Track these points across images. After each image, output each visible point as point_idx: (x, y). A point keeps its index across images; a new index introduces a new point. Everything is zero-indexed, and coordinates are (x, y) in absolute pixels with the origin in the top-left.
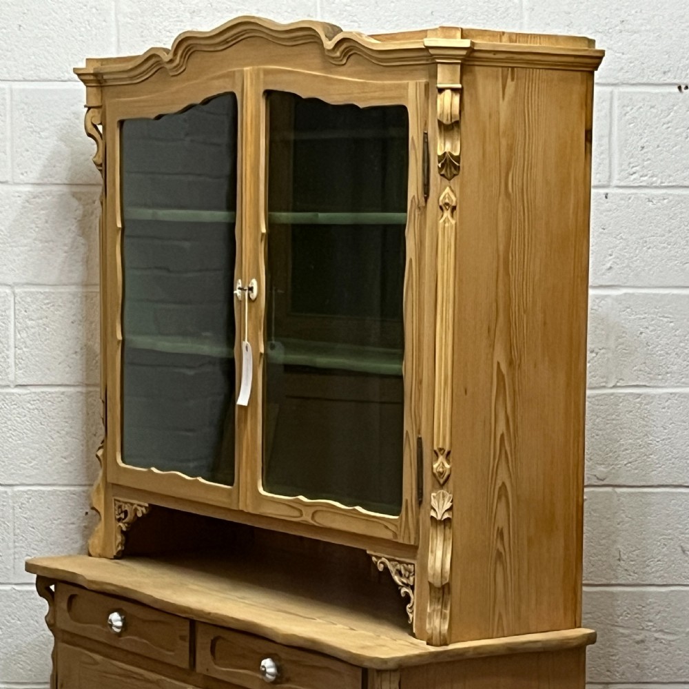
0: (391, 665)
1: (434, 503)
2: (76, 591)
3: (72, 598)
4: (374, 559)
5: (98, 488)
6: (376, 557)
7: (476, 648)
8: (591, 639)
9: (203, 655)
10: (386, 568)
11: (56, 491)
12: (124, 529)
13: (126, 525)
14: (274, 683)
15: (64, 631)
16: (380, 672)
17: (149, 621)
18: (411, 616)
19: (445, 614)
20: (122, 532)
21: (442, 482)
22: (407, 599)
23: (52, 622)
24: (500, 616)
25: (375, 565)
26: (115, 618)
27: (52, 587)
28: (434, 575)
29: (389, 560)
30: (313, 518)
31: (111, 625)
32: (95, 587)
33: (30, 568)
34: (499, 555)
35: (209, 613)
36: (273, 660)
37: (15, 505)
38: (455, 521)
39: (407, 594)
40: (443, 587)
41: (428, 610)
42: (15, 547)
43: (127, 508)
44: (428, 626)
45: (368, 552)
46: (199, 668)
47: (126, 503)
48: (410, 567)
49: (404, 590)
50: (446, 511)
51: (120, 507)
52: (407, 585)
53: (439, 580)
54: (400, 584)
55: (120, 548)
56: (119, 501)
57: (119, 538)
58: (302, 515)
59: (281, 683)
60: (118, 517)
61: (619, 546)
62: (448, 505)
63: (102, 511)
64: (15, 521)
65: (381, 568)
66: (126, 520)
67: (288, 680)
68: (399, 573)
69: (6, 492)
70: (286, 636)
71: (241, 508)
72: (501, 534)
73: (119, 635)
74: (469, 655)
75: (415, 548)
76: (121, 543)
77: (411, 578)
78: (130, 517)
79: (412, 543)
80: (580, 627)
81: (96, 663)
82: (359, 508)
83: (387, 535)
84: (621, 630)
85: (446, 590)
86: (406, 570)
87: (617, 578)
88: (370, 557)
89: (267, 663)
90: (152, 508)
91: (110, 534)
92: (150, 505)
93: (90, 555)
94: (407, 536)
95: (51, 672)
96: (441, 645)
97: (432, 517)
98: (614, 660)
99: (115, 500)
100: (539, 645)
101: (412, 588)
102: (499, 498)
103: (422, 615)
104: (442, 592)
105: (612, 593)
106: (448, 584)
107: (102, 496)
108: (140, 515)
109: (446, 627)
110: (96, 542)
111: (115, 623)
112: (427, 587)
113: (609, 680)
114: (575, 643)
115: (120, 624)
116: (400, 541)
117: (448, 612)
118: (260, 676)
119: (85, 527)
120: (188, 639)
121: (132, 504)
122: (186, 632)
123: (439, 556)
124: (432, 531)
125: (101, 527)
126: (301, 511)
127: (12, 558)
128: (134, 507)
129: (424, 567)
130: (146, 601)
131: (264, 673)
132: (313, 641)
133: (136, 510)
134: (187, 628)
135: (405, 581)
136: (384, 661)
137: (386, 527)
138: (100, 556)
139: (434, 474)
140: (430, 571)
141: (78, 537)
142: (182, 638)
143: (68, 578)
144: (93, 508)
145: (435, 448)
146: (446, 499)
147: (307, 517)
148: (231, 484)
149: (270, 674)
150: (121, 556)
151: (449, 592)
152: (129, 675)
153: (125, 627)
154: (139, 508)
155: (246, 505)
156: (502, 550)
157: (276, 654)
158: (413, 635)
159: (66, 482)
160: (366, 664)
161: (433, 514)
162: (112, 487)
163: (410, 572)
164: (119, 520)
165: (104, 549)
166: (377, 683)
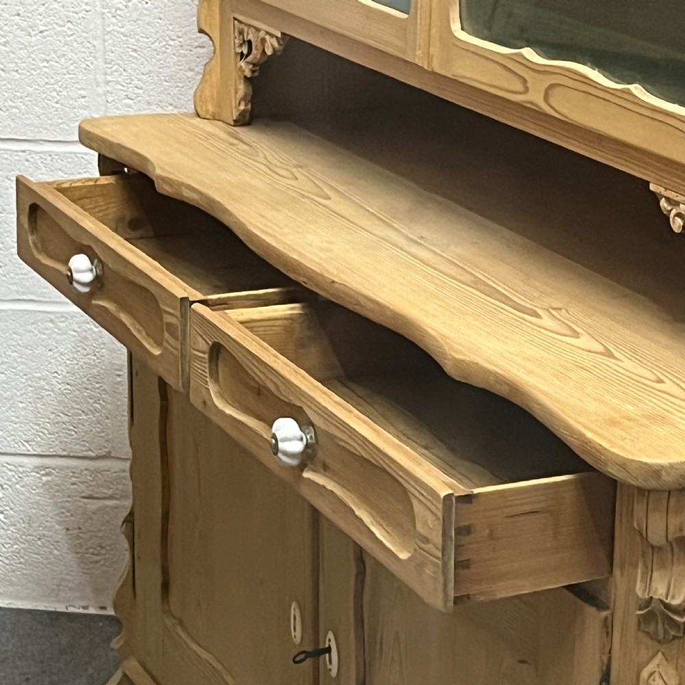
4: (663, 203)
6: (668, 200)
12: (248, 74)
13: (251, 66)
20: (246, 79)
25: (666, 218)
30: (547, 98)
37: (105, 11)
42: (107, 82)
43: (251, 37)
45: (652, 187)
47: (249, 26)
51: (241, 33)
55: (242, 107)
56: (240, 22)
57: (242, 88)
58: (527, 90)
60: (239, 50)
63: (216, 37)
64: (107, 37)
65: (677, 225)
66: (250, 58)
71: (418, 62)
76: (244, 98)
78: (256, 54)
82: (637, 89)
88: (655, 198)
90: (289, 42)
91: (228, 80)
92: (283, 34)
93: (198, 116)
99: (235, 19)
107: (216, 10)
108: (269, 52)
110: (206, 92)
121: (258, 30)
125: (214, 64)
126: (525, 81)
128: (262, 34)
133: (264, 41)
136: (656, 471)
138: (213, 118)
144: (202, 31)
147: (536, 97)
148: (407, 10)
150: (245, 121)
154: (267, 37)
164: (241, 57)
165: (219, 106)
166: (639, 509)
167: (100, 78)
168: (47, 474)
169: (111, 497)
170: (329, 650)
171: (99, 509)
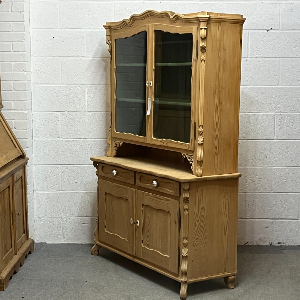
0: (187, 181)
1: (199, 139)
2: (103, 165)
3: (103, 167)
4: (183, 155)
5: (110, 139)
6: (183, 154)
7: (209, 177)
8: (240, 176)
9: (138, 181)
10: (186, 157)
11: (98, 140)
12: (116, 149)
14: (156, 187)
15: (101, 176)
16: (184, 183)
17: (123, 172)
18: (192, 169)
19: (201, 169)
20: (116, 150)
21: (201, 134)
22: (191, 165)
23: (97, 174)
24: (216, 169)
25: (183, 156)
26: (114, 172)
27: (97, 164)
28: (198, 158)
29: (187, 155)
30: (167, 144)
31: (113, 174)
32: (109, 164)
33: (92, 159)
34: (216, 153)
35: (139, 169)
36: (156, 181)
37: (87, 144)
38: (204, 144)
39: (191, 163)
40: (201, 161)
41: (197, 167)
42: (87, 155)
43: (117, 144)
44: (197, 172)
46: (136, 184)
48: (192, 156)
49: (190, 162)
50: (202, 141)
51: (115, 143)
52: (191, 161)
53: (200, 159)
54: (189, 161)
55: (115, 154)
57: (115, 152)
59: (158, 187)
61: (249, 156)
62: (202, 140)
63: (110, 144)
65: (184, 157)
67: (160, 186)
68: (189, 158)
69: (85, 140)
70: (159, 174)
71: (147, 142)
72: (216, 148)
73: (115, 176)
74: (208, 179)
75: (194, 151)
77: (192, 159)
78: (118, 146)
79: (193, 150)
80: (237, 173)
81: (109, 184)
82: (179, 141)
83: (186, 148)
84: (249, 178)
85: (202, 162)
86: (191, 157)
87: (248, 164)
88: (182, 154)
89: (155, 182)
90: (124, 143)
91: (113, 150)
93: (107, 156)
94: (191, 148)
95: (97, 187)
96: (200, 177)
97: (198, 143)
98: (247, 186)
99: (114, 141)
100: (226, 177)
101: (193, 162)
102: (216, 138)
103: (195, 169)
104: (200, 163)
105: (247, 168)
106: (202, 161)
107: (111, 140)
108: (121, 145)
109: (201, 172)
110: (109, 153)
111: (114, 173)
112: (196, 161)
113: (246, 191)
114: (236, 177)
115: (115, 173)
116: (190, 150)
117: (202, 168)
118: (153, 186)
119: (106, 150)
120: (134, 177)
121: (118, 142)
122: (133, 175)
123: (200, 153)
124: (198, 147)
125: (110, 149)
126: (163, 143)
127: (86, 158)
128: (119, 143)
129: (196, 156)
130: (123, 167)
131: (154, 184)
132: (167, 176)
133: (120, 144)
134: (133, 174)
135: (191, 160)
136: (185, 180)
137: (186, 146)
138: (110, 156)
139: (199, 132)
140: (197, 157)
141: (104, 152)
142: (132, 176)
143: (102, 162)
144: (108, 144)
145: (199, 125)
146: (202, 138)
147: (165, 144)
148: (145, 136)
149: (155, 185)
150: (115, 156)
151: (202, 163)
152: (118, 187)
153: (117, 174)
155: (149, 142)
156: (217, 152)
157: (157, 180)
158: (193, 174)
159: (101, 138)
160: (181, 181)
161: (198, 142)
162: (113, 138)
163: (192, 158)
164: (115, 147)
165: (111, 155)
166: (183, 186)
167: (86, 154)
168: (76, 220)
169: (87, 223)
170: (138, 223)
171: (84, 226)
